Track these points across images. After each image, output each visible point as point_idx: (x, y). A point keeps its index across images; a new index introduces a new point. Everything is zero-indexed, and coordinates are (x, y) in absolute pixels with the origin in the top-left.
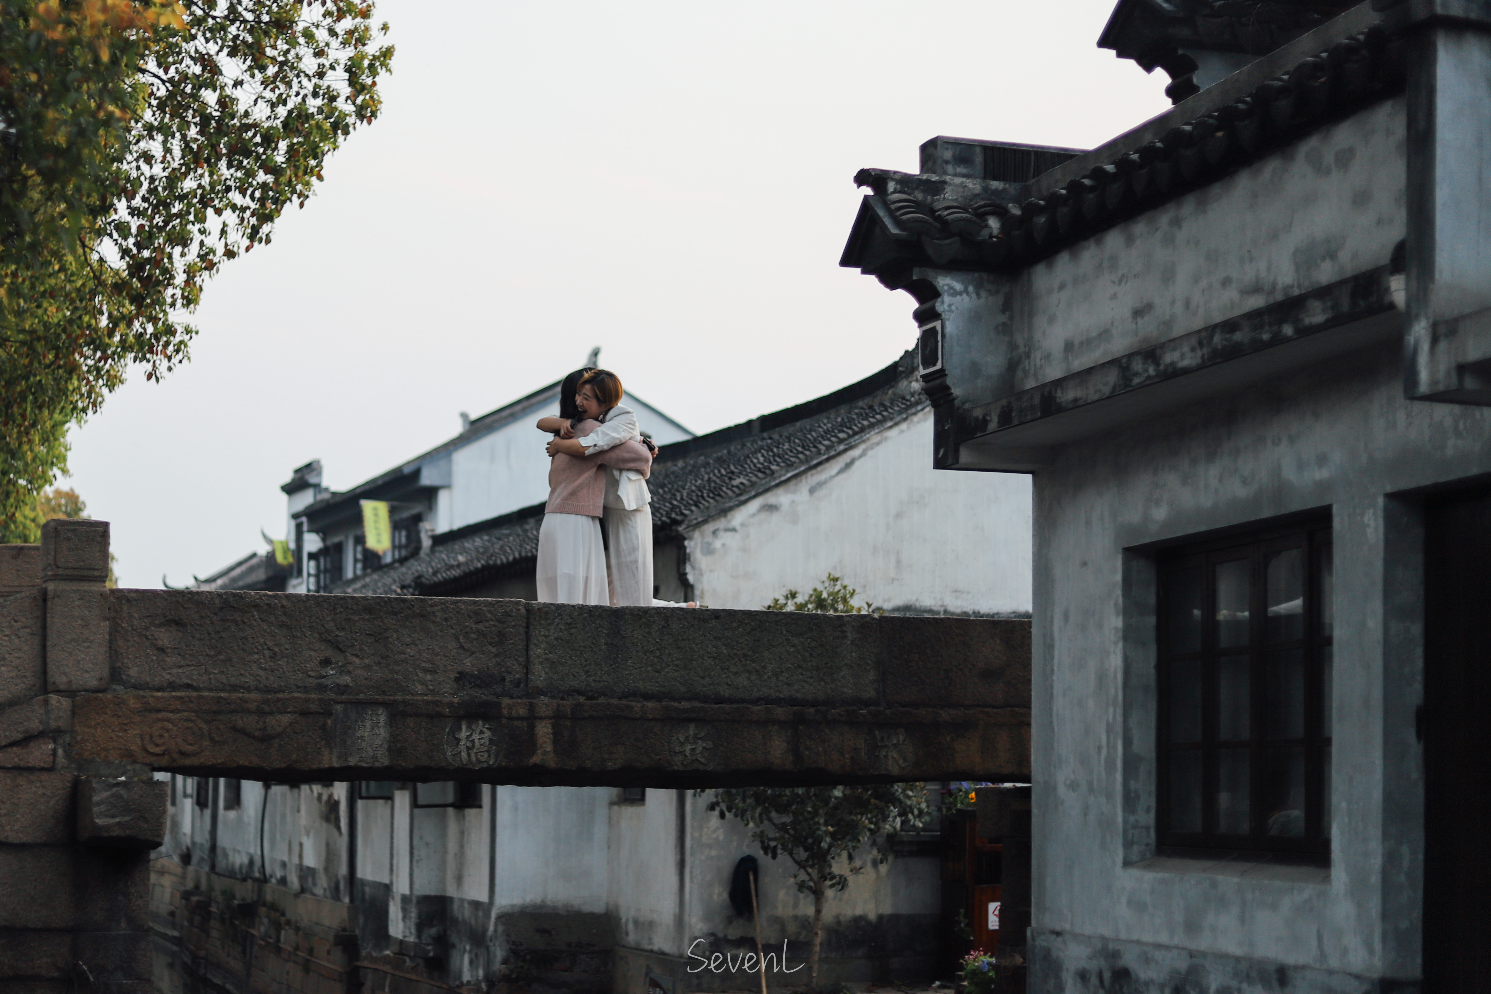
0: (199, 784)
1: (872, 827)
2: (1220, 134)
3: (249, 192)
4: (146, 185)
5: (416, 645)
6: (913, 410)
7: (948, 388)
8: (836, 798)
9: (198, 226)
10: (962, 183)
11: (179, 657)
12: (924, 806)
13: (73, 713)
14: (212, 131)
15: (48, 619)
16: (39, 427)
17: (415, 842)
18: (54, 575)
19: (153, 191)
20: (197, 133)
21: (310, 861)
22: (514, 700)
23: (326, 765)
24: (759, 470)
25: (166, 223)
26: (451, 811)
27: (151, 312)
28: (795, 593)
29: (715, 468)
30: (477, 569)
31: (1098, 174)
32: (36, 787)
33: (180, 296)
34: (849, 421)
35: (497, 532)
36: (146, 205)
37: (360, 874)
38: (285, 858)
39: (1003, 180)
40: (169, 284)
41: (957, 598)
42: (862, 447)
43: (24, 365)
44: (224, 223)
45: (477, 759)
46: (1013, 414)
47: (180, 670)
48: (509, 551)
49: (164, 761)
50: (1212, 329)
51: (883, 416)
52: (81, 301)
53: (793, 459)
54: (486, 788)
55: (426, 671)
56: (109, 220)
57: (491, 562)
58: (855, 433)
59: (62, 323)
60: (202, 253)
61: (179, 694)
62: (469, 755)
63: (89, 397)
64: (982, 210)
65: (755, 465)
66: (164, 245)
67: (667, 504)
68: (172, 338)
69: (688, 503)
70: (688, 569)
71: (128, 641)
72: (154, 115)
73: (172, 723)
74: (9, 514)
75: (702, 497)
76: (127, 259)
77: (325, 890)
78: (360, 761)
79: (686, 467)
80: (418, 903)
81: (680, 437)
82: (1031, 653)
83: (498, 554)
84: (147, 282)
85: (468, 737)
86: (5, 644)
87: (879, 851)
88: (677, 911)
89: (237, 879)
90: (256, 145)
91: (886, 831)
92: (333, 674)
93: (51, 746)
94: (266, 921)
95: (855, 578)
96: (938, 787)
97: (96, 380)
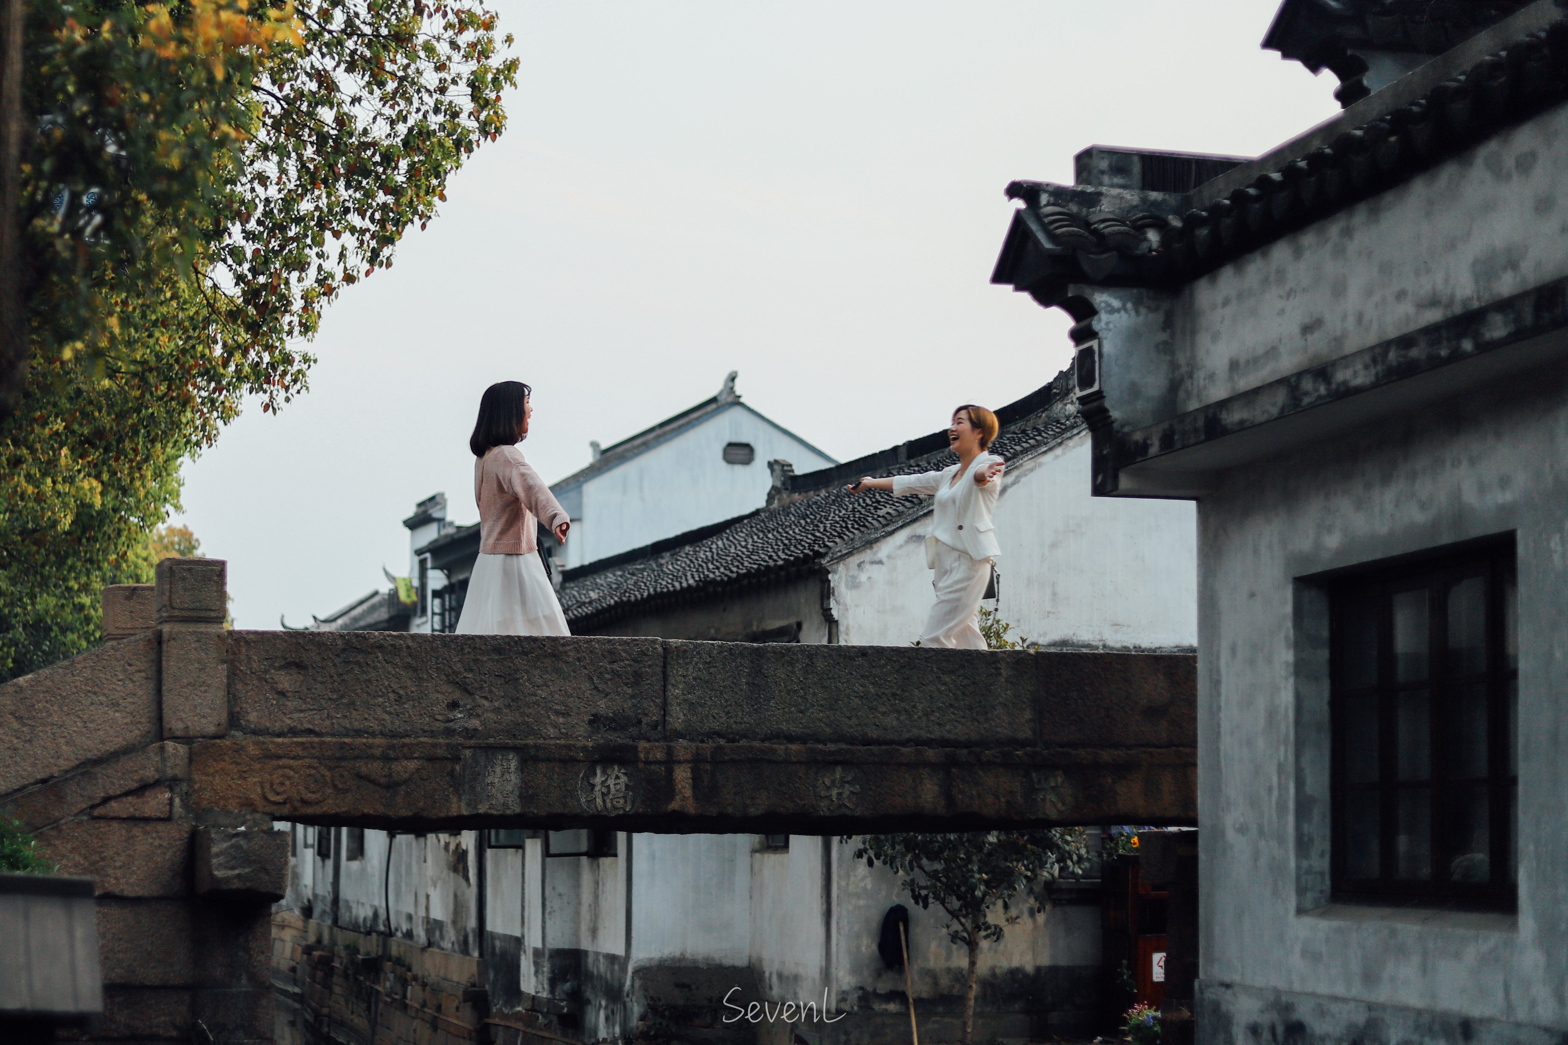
0: (320, 833)
1: (1029, 874)
2: (1393, 139)
3: (368, 214)
4: (261, 208)
5: (548, 686)
6: (1069, 434)
7: (1106, 411)
8: (990, 844)
9: (316, 250)
10: (1119, 194)
11: (300, 701)
12: (1083, 851)
13: (191, 760)
14: (329, 150)
15: (164, 663)
16: (152, 462)
17: (547, 893)
18: (168, 617)
19: (268, 214)
20: (314, 153)
21: (438, 912)
22: (652, 744)
23: (454, 812)
25: (282, 247)
26: (584, 860)
27: (268, 340)
30: (609, 606)
31: (1263, 182)
32: (152, 838)
33: (297, 324)
34: (1001, 447)
35: (631, 568)
36: (262, 229)
37: (489, 927)
38: (411, 911)
39: (1163, 191)
40: (286, 311)
41: (1116, 632)
42: (1015, 473)
43: (135, 397)
44: (343, 246)
45: (613, 806)
46: (1176, 437)
47: (302, 715)
48: (643, 587)
49: (286, 810)
50: (1386, 345)
51: (1037, 441)
52: (194, 329)
54: (621, 836)
55: (558, 713)
56: (223, 245)
57: (624, 599)
59: (174, 353)
60: (320, 277)
61: (300, 740)
62: (604, 801)
63: (203, 429)
64: (1141, 222)
66: (281, 270)
67: (810, 536)
68: (289, 368)
69: (831, 534)
70: (832, 604)
71: (247, 684)
72: (268, 134)
73: (293, 770)
74: (120, 554)
75: (847, 528)
76: (242, 285)
77: (453, 944)
78: (490, 808)
79: (829, 496)
80: (551, 957)
81: (823, 465)
82: (1196, 690)
83: (631, 589)
84: (264, 309)
85: (603, 783)
86: (118, 688)
87: (1036, 899)
88: (824, 964)
89: (361, 932)
90: (376, 164)
91: (1044, 878)
92: (461, 718)
93: (167, 795)
94: (391, 976)
95: (1009, 611)
96: (1098, 832)
97: (210, 412)
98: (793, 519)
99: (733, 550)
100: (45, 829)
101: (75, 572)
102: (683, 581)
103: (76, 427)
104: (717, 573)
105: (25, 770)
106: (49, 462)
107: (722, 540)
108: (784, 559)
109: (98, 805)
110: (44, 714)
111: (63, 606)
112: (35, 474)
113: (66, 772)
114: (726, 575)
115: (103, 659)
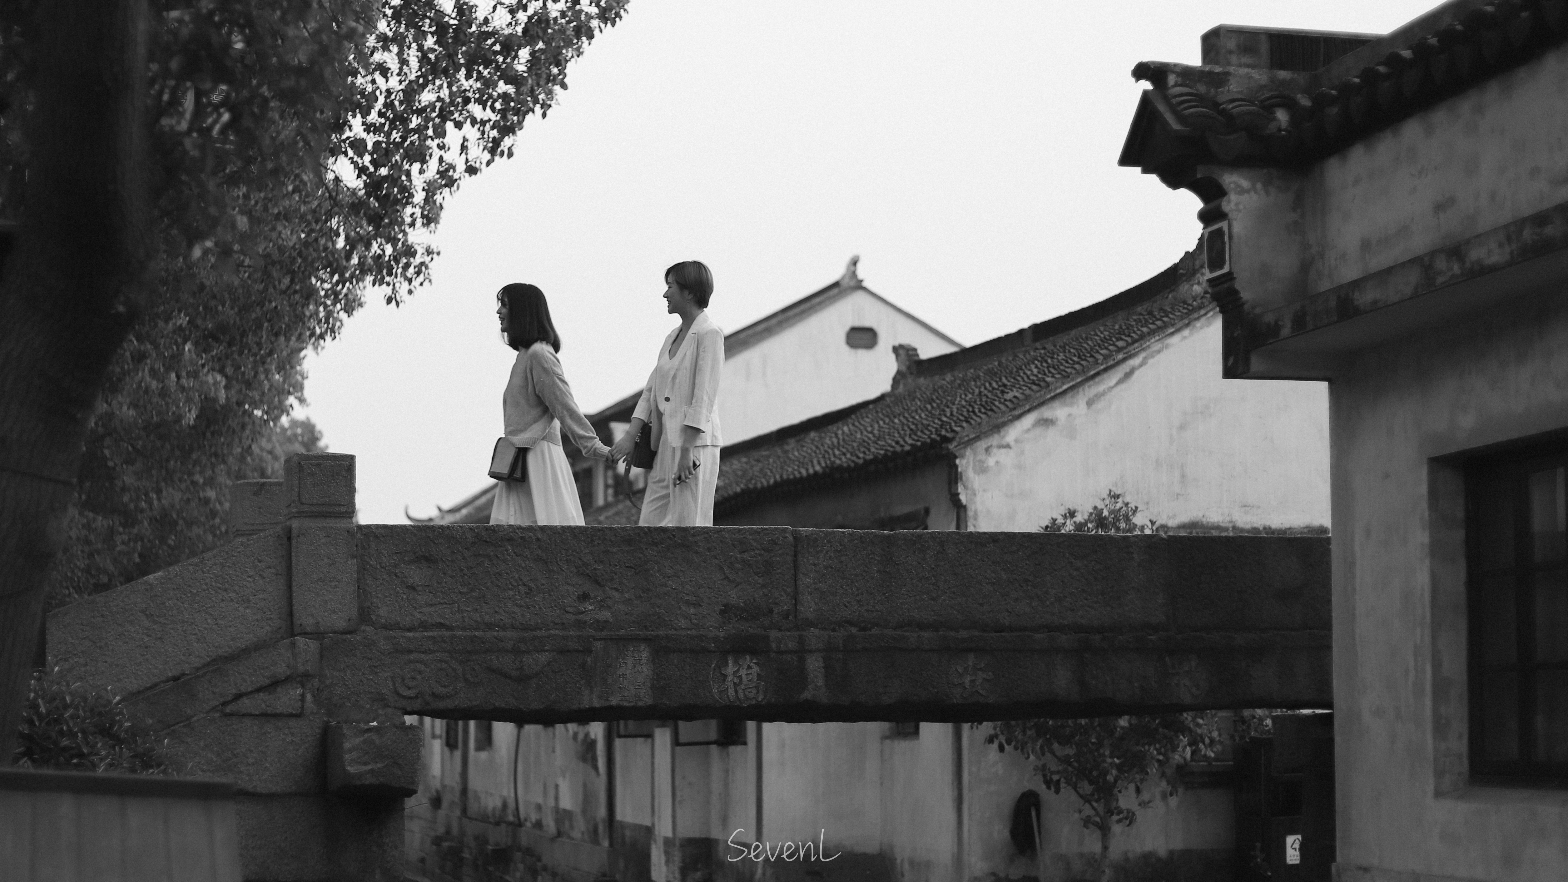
0: (448, 725)
1: (1161, 757)
2: (1524, 14)
3: (489, 104)
4: (381, 100)
5: (678, 577)
6: (1196, 315)
7: (1237, 292)
8: (1122, 728)
9: (437, 141)
10: (1248, 73)
11: (431, 595)
12: (1215, 734)
13: (322, 656)
14: (450, 41)
15: (294, 559)
16: (276, 356)
17: (677, 783)
18: (298, 512)
19: (389, 105)
20: (435, 43)
21: (567, 802)
22: (783, 633)
23: (586, 705)
24: (1034, 383)
25: (404, 138)
26: (714, 747)
27: (390, 232)
28: (1074, 512)
29: (985, 381)
30: (736, 494)
31: (1394, 60)
32: (284, 734)
33: (419, 216)
34: (1128, 328)
35: (756, 454)
36: (383, 120)
37: (619, 817)
38: (540, 801)
39: (1291, 70)
40: (408, 203)
41: (1246, 513)
42: (1143, 355)
43: (258, 290)
44: (464, 137)
45: (745, 696)
46: (1308, 319)
47: (432, 609)
48: (769, 473)
49: (417, 705)
50: (1521, 223)
51: (1164, 322)
52: (317, 222)
53: (1069, 370)
54: (751, 725)
55: (689, 603)
56: (344, 137)
57: (751, 486)
58: (1135, 341)
59: (297, 246)
60: (441, 169)
61: (430, 634)
62: (736, 691)
63: (327, 322)
64: (1268, 102)
65: (1028, 377)
66: (402, 162)
67: (936, 421)
68: (412, 259)
69: (958, 419)
70: (960, 489)
71: (376, 579)
72: (389, 25)
73: (425, 664)
74: (245, 447)
75: (974, 412)
76: (364, 178)
77: (583, 833)
78: (622, 700)
79: (955, 380)
80: (682, 846)
81: (947, 349)
82: (1330, 572)
83: (757, 476)
84: (384, 200)
85: (735, 672)
86: (248, 585)
87: (1168, 783)
88: (956, 850)
89: (490, 823)
90: (496, 53)
91: (1176, 762)
92: (591, 610)
93: (299, 691)
94: (521, 866)
95: (1138, 494)
96: (1229, 714)
97: (334, 304)
98: (919, 403)
99: (859, 436)
100: (177, 727)
101: (200, 466)
102: (810, 467)
103: (199, 322)
104: (844, 459)
105: (156, 668)
106: (172, 357)
107: (848, 426)
108: (911, 445)
109: (230, 702)
110: (175, 612)
111: (188, 500)
112: (159, 369)
113: (198, 669)
114: (853, 461)
115: (233, 556)
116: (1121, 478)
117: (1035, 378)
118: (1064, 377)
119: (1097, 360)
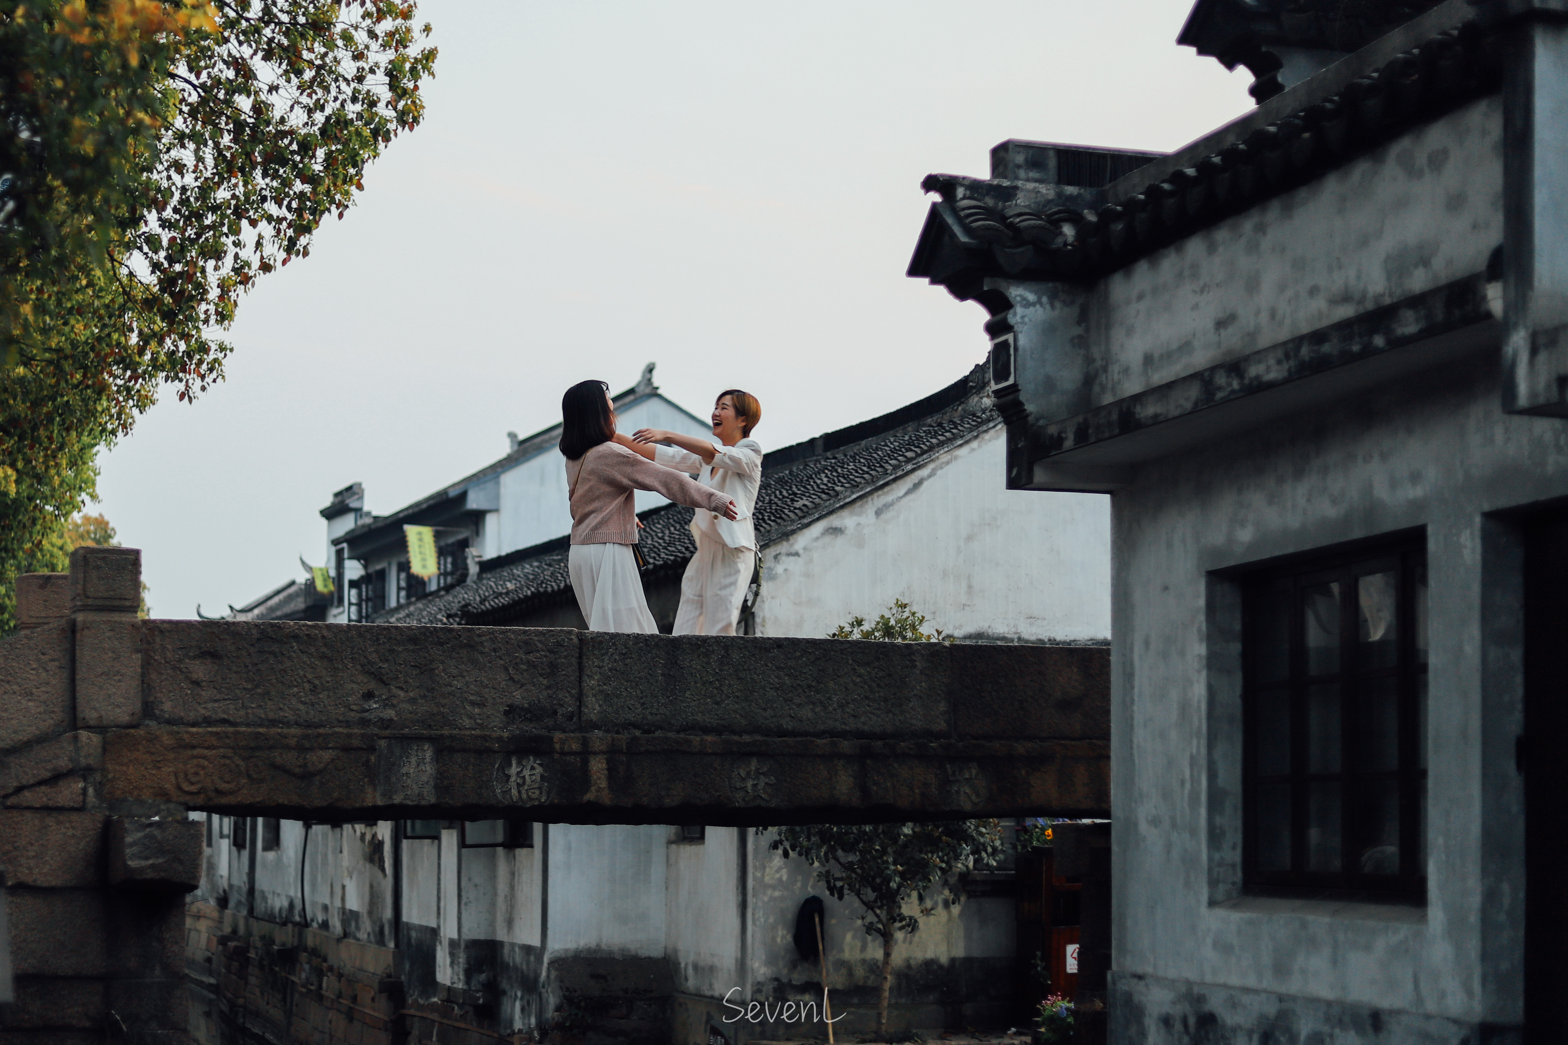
0: (236, 823)
1: (944, 865)
2: (1306, 135)
3: (285, 203)
4: (177, 196)
5: (463, 677)
6: (985, 428)
7: (1021, 404)
8: (905, 835)
9: (232, 238)
10: (1035, 188)
11: (215, 691)
12: (998, 843)
13: (104, 750)
14: (246, 138)
15: (78, 652)
16: (67, 450)
17: (463, 884)
18: (81, 606)
19: (185, 202)
20: (231, 141)
21: (354, 903)
22: (567, 735)
23: (369, 802)
24: (823, 492)
25: (199, 235)
26: (500, 851)
27: (184, 329)
28: (862, 621)
29: (776, 490)
31: (1178, 178)
32: (65, 828)
33: (213, 313)
34: (917, 440)
36: (178, 217)
37: (405, 918)
38: (327, 901)
39: (1078, 185)
40: (202, 300)
41: (1031, 624)
42: (931, 466)
43: (50, 385)
44: (260, 235)
45: (528, 796)
46: (1090, 431)
47: (216, 705)
49: (200, 800)
50: (1298, 341)
51: (953, 434)
52: (110, 318)
53: (858, 480)
54: (537, 827)
55: (473, 704)
56: (139, 232)
57: (541, 590)
58: (924, 452)
59: (90, 341)
60: (236, 266)
61: (214, 729)
62: (519, 792)
63: (119, 418)
64: (1056, 216)
65: (818, 486)
66: (197, 258)
68: (205, 356)
71: (161, 674)
72: (185, 122)
73: (208, 760)
74: (36, 543)
75: (763, 519)
76: (158, 273)
77: (369, 934)
78: (405, 799)
80: (467, 947)
82: (1109, 683)
83: (548, 580)
84: (180, 297)
85: (518, 773)
86: (32, 678)
87: (951, 891)
88: (739, 955)
89: (277, 923)
90: (293, 152)
91: (959, 870)
92: (376, 708)
93: (81, 785)
94: (307, 967)
95: (925, 604)
96: (1012, 824)
97: (126, 401)
99: (649, 542)
109: (12, 795)
115: (17, 648)
116: (909, 588)
117: (825, 487)
118: (853, 486)
119: (887, 470)
